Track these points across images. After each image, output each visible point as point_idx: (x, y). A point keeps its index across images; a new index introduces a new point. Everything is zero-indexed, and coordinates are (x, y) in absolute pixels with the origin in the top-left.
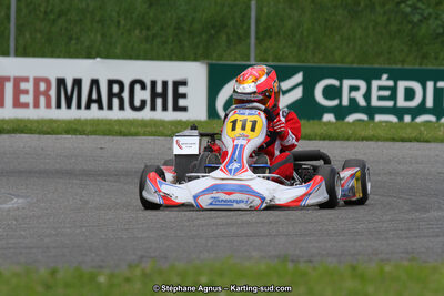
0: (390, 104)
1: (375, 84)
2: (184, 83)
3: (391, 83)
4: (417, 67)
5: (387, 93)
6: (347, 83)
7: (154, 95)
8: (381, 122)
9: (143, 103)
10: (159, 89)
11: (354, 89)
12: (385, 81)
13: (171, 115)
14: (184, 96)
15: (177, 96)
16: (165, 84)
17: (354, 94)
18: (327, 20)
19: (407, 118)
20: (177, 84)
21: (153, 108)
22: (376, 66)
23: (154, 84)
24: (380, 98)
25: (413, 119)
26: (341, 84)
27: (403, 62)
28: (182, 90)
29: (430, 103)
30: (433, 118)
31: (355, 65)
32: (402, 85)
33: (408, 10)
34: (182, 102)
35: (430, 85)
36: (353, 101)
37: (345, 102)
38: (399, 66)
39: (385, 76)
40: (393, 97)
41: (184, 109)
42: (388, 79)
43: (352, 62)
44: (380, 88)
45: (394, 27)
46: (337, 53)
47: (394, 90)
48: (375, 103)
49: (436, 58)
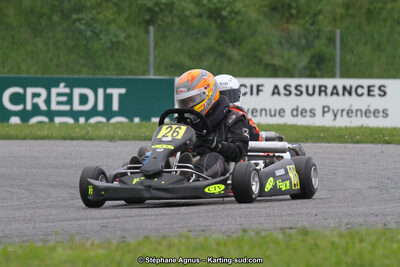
0: (66, 108)
1: (54, 91)
3: (67, 90)
4: (90, 76)
5: (64, 99)
6: (30, 91)
8: (61, 123)
11: (35, 95)
12: (62, 89)
17: (36, 100)
18: (13, 37)
19: (82, 120)
22: (55, 76)
24: (59, 103)
25: (87, 120)
26: (25, 91)
27: (79, 72)
29: (100, 107)
30: (103, 120)
31: (39, 76)
32: (77, 92)
33: (83, 27)
35: (101, 92)
36: (35, 106)
37: (29, 107)
38: (76, 76)
39: (62, 85)
40: (70, 102)
42: (66, 86)
43: (37, 73)
44: (59, 95)
45: (71, 43)
46: (24, 66)
47: (70, 96)
48: (54, 107)
49: (107, 69)
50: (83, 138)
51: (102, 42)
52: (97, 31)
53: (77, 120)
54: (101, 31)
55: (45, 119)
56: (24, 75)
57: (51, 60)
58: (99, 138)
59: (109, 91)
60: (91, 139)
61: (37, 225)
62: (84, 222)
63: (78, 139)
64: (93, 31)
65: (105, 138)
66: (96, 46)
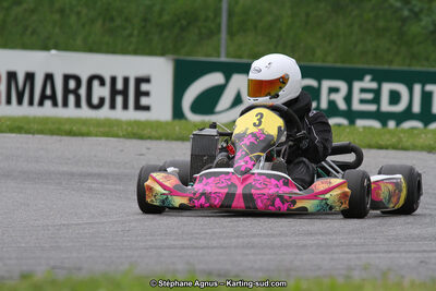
0: (373, 108)
1: (357, 85)
2: (147, 80)
3: (374, 85)
4: (405, 68)
5: (370, 96)
6: (326, 84)
7: (114, 92)
8: (364, 127)
9: (102, 100)
10: (120, 86)
11: (333, 90)
12: (368, 83)
13: (132, 115)
14: (147, 94)
15: (139, 94)
16: (126, 80)
17: (334, 96)
18: (308, 15)
19: (392, 124)
20: (139, 81)
21: (113, 106)
23: (114, 80)
24: (362, 101)
25: (398, 124)
26: (320, 84)
27: (391, 62)
28: (144, 87)
29: (416, 108)
31: (339, 65)
32: (387, 87)
34: (144, 101)
35: (417, 88)
36: (332, 104)
37: (324, 105)
38: (386, 67)
39: (368, 78)
40: (377, 100)
41: (147, 108)
42: (372, 80)
43: (335, 62)
44: (363, 90)
45: (381, 24)
46: (319, 53)
47: (377, 93)
48: (356, 106)
49: (427, 59)
50: (395, 148)
51: (423, 23)
52: (417, 9)
53: (384, 124)
54: (421, 10)
55: (344, 121)
56: (319, 64)
57: (355, 46)
58: (414, 148)
59: (429, 88)
60: (405, 149)
61: (335, 256)
62: (397, 255)
63: (387, 149)
64: (411, 10)
65: (422, 149)
66: (414, 29)
